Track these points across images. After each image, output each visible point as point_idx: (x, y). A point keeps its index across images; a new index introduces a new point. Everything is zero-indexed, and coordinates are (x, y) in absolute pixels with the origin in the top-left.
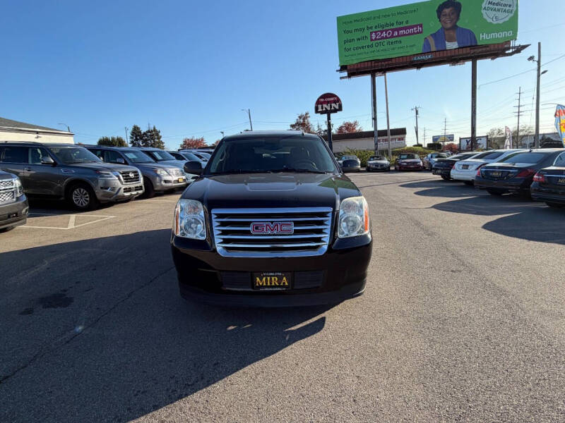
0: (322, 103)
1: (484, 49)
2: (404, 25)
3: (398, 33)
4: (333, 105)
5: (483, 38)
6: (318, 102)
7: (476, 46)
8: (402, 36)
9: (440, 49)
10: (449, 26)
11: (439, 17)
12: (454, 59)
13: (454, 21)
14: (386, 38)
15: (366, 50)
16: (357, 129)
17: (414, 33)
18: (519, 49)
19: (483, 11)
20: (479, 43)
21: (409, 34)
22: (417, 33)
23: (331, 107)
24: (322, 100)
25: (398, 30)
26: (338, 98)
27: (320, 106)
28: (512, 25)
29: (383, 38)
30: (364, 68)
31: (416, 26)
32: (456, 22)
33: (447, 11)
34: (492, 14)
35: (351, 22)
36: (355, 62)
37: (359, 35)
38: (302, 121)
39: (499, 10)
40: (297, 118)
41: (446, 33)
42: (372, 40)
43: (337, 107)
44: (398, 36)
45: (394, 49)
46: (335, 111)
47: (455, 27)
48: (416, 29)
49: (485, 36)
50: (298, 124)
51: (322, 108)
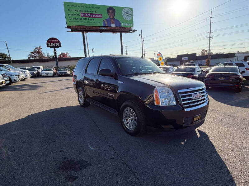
0: (50, 42)
1: (124, 29)
2: (95, 13)
3: (93, 16)
4: (56, 44)
5: (124, 25)
6: (48, 42)
7: (121, 27)
8: (94, 17)
9: (109, 26)
10: (112, 17)
11: (108, 13)
12: (114, 31)
13: (113, 16)
14: (88, 17)
15: (79, 20)
16: (68, 56)
17: (99, 17)
18: (134, 31)
19: (123, 15)
20: (122, 27)
21: (97, 17)
22: (100, 18)
23: (55, 45)
24: (50, 41)
25: (93, 14)
26: (58, 40)
27: (49, 44)
28: (131, 22)
29: (86, 17)
30: (79, 29)
31: (100, 14)
32: (114, 17)
33: (111, 11)
34: (126, 16)
35: (71, 6)
36: (75, 25)
37: (76, 13)
38: (37, 50)
39: (127, 15)
40: (35, 49)
41: (111, 20)
42: (81, 16)
43: (59, 45)
44: (93, 17)
45: (91, 22)
46: (58, 47)
47: (114, 18)
48: (100, 16)
49: (124, 24)
50: (35, 52)
51: (51, 45)
